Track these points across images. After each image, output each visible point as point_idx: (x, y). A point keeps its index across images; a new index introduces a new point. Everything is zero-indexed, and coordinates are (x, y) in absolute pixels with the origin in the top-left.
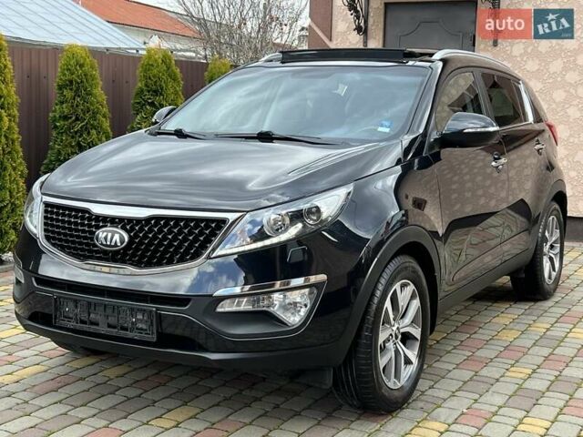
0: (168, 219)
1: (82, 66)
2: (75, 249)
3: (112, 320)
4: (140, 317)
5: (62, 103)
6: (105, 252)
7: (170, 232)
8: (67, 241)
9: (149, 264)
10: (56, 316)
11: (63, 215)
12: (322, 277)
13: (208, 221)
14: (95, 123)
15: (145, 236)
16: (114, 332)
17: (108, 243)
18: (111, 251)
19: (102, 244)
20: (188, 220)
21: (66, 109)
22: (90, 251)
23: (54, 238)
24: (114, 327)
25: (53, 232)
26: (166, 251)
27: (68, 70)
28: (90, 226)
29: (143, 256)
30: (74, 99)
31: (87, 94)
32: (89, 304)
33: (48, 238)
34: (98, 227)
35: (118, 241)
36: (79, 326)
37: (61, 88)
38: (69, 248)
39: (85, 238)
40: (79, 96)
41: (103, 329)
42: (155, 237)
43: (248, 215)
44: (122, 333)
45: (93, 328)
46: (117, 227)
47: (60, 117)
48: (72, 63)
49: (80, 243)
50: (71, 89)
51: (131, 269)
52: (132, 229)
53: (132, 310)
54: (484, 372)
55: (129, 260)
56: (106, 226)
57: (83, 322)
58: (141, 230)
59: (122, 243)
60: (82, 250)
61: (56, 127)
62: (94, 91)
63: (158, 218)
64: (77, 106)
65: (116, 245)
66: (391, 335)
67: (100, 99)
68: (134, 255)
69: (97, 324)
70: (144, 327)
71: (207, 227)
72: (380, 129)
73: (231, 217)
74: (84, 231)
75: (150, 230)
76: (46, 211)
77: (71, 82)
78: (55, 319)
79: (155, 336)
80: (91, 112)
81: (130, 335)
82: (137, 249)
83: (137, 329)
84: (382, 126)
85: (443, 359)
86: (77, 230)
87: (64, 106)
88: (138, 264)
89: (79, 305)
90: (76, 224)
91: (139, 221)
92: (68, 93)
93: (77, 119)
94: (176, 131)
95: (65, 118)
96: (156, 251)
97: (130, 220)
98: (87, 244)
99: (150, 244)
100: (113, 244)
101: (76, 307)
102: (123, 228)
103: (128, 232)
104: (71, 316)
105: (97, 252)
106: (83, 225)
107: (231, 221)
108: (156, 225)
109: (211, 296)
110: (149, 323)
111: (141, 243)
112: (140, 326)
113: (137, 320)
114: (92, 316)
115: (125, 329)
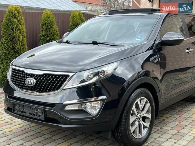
0: (49, 75)
1: (49, 18)
2: (20, 85)
3: (30, 112)
4: (39, 111)
5: (43, 31)
6: (29, 87)
7: (49, 80)
8: (17, 82)
9: (42, 92)
10: (13, 109)
11: (17, 73)
12: (105, 97)
13: (63, 76)
14: (54, 37)
15: (41, 81)
16: (31, 116)
18: (30, 87)
19: (27, 84)
20: (56, 75)
21: (44, 33)
22: (24, 86)
23: (14, 81)
24: (31, 114)
25: (14, 79)
26: (48, 87)
27: (44, 19)
28: (24, 77)
29: (40, 88)
30: (47, 29)
31: (51, 28)
32: (23, 105)
33: (12, 81)
34: (27, 78)
35: (32, 83)
37: (42, 26)
38: (18, 85)
39: (23, 81)
40: (48, 28)
41: (28, 115)
42: (44, 82)
43: (77, 74)
44: (33, 116)
45: (24, 114)
46: (32, 78)
47: (42, 35)
48: (46, 17)
49: (21, 83)
50: (46, 26)
51: (36, 93)
52: (37, 78)
53: (36, 108)
54: (182, 131)
55: (36, 90)
56: (29, 77)
57: (22, 112)
58: (40, 79)
59: (33, 84)
60: (22, 86)
61: (41, 39)
62: (54, 26)
63: (46, 75)
64: (47, 32)
65: (32, 85)
66: (137, 118)
67: (55, 29)
68: (38, 88)
69: (26, 113)
70: (40, 115)
71: (62, 78)
72: (137, 39)
73: (71, 74)
74: (22, 79)
75: (43, 79)
76: (12, 71)
77: (45, 23)
78: (13, 110)
79: (44, 118)
80: (52, 34)
81: (36, 117)
82: (39, 86)
84: (138, 38)
85: (167, 125)
86: (20, 79)
87: (43, 32)
88: (39, 91)
89: (20, 106)
90: (20, 76)
91: (40, 75)
92: (45, 28)
93: (48, 36)
94: (66, 41)
95: (44, 36)
96: (45, 87)
97: (37, 75)
98: (23, 84)
99: (43, 84)
101: (19, 106)
102: (34, 78)
103: (36, 79)
104: (18, 109)
105: (26, 87)
106: (22, 77)
107: (70, 76)
108: (45, 77)
109: (62, 104)
110: (42, 113)
111: (40, 84)
112: (39, 114)
113: (38, 112)
114: (24, 110)
115: (34, 115)
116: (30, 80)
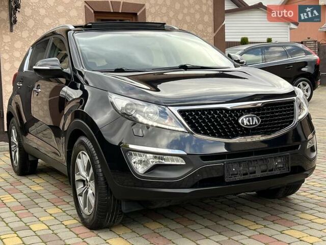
3: (263, 168)
4: (279, 161)
6: (247, 130)
16: (265, 174)
17: (251, 124)
18: (250, 128)
19: (247, 125)
24: (265, 171)
35: (257, 121)
36: (242, 178)
41: (259, 174)
44: (270, 173)
45: (252, 176)
53: (275, 158)
57: (245, 174)
65: (256, 124)
69: (254, 172)
70: (282, 166)
81: (274, 173)
83: (278, 168)
89: (242, 165)
100: (254, 123)
112: (279, 166)
114: (250, 169)
115: (272, 170)
116: (250, 118)
